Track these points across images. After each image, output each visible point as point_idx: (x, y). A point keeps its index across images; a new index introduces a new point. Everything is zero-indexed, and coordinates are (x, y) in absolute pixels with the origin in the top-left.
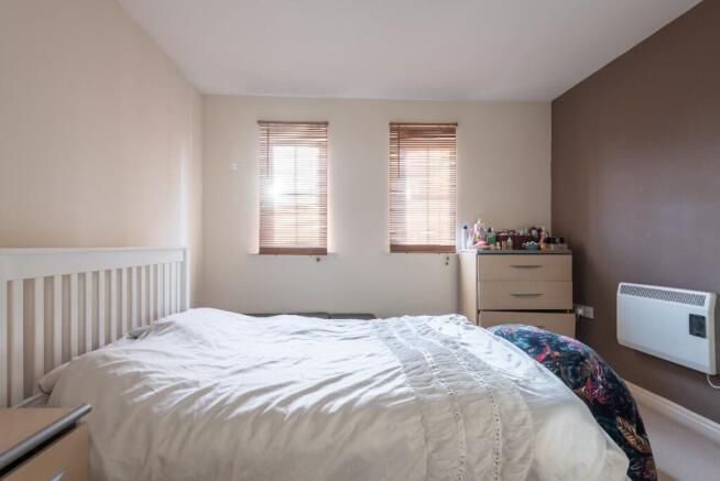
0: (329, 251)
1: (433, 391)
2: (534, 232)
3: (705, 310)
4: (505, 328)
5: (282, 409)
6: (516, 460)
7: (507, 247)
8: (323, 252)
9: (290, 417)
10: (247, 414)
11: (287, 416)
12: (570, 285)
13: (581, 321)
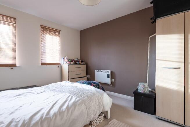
0: (17, 65)
1: (84, 97)
2: (78, 60)
3: (109, 73)
4: (81, 81)
5: (48, 116)
6: (101, 106)
7: (73, 63)
8: (15, 65)
9: (53, 117)
10: (37, 123)
11: (52, 117)
12: (86, 71)
13: (88, 78)
